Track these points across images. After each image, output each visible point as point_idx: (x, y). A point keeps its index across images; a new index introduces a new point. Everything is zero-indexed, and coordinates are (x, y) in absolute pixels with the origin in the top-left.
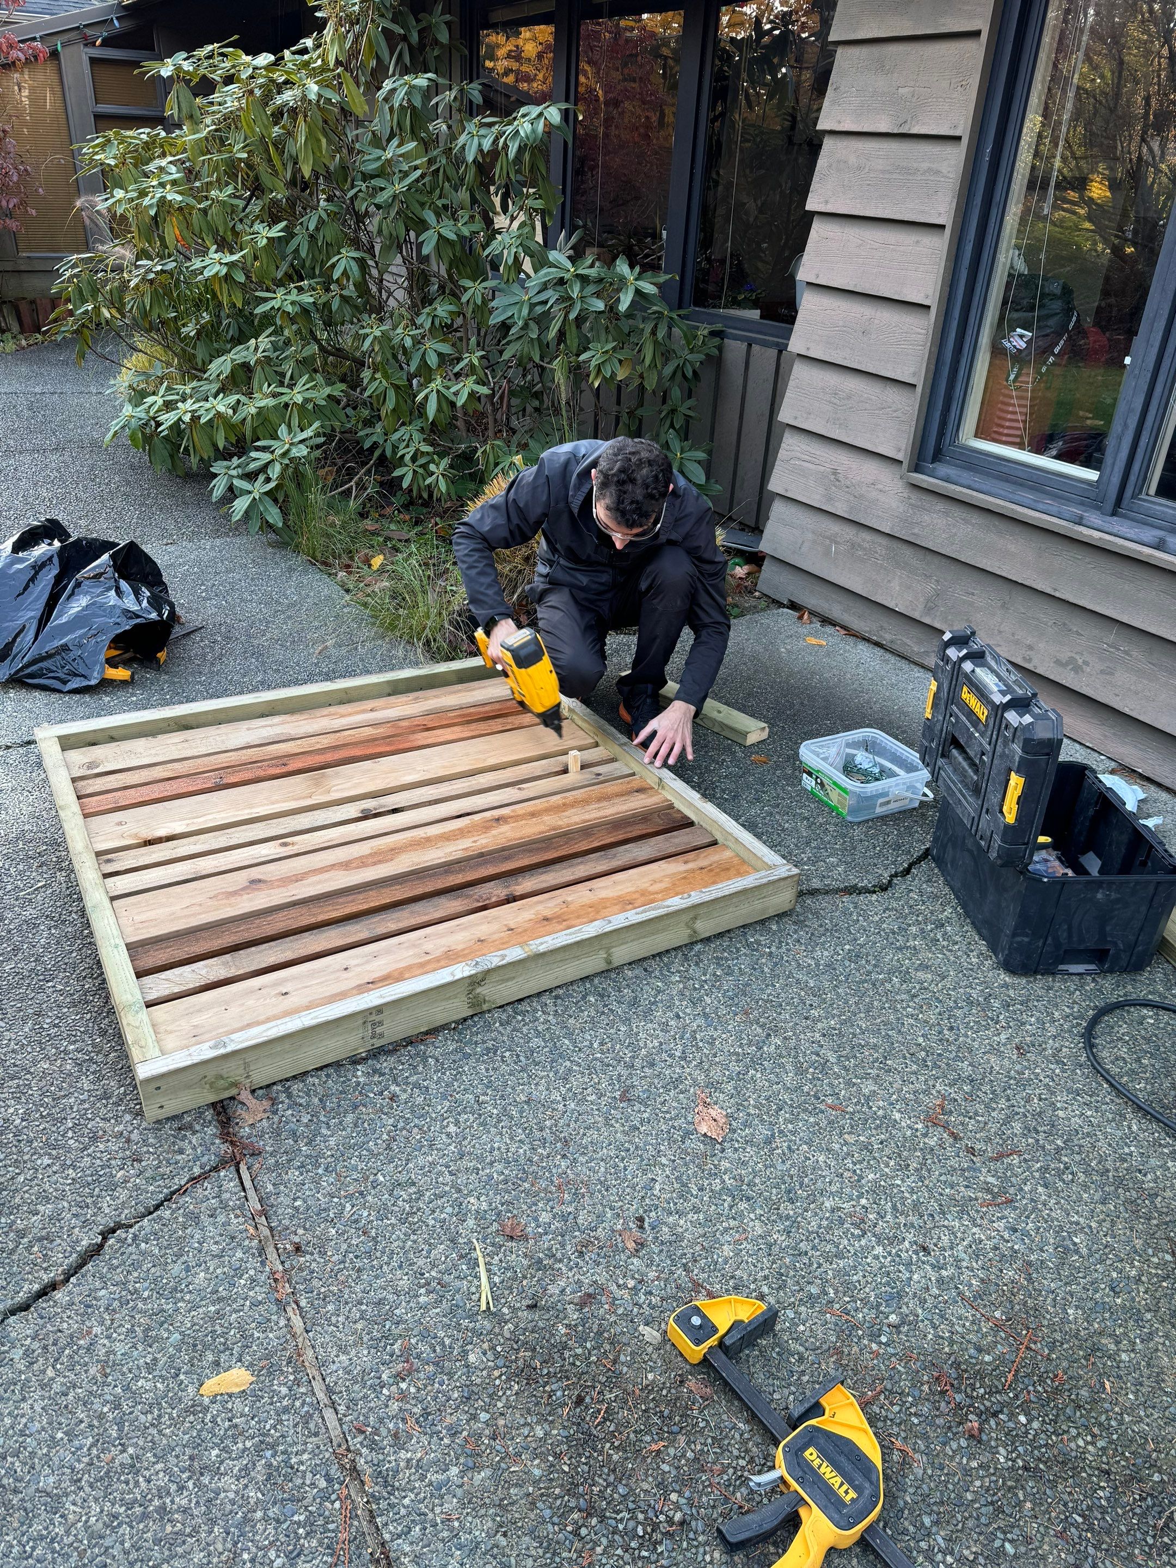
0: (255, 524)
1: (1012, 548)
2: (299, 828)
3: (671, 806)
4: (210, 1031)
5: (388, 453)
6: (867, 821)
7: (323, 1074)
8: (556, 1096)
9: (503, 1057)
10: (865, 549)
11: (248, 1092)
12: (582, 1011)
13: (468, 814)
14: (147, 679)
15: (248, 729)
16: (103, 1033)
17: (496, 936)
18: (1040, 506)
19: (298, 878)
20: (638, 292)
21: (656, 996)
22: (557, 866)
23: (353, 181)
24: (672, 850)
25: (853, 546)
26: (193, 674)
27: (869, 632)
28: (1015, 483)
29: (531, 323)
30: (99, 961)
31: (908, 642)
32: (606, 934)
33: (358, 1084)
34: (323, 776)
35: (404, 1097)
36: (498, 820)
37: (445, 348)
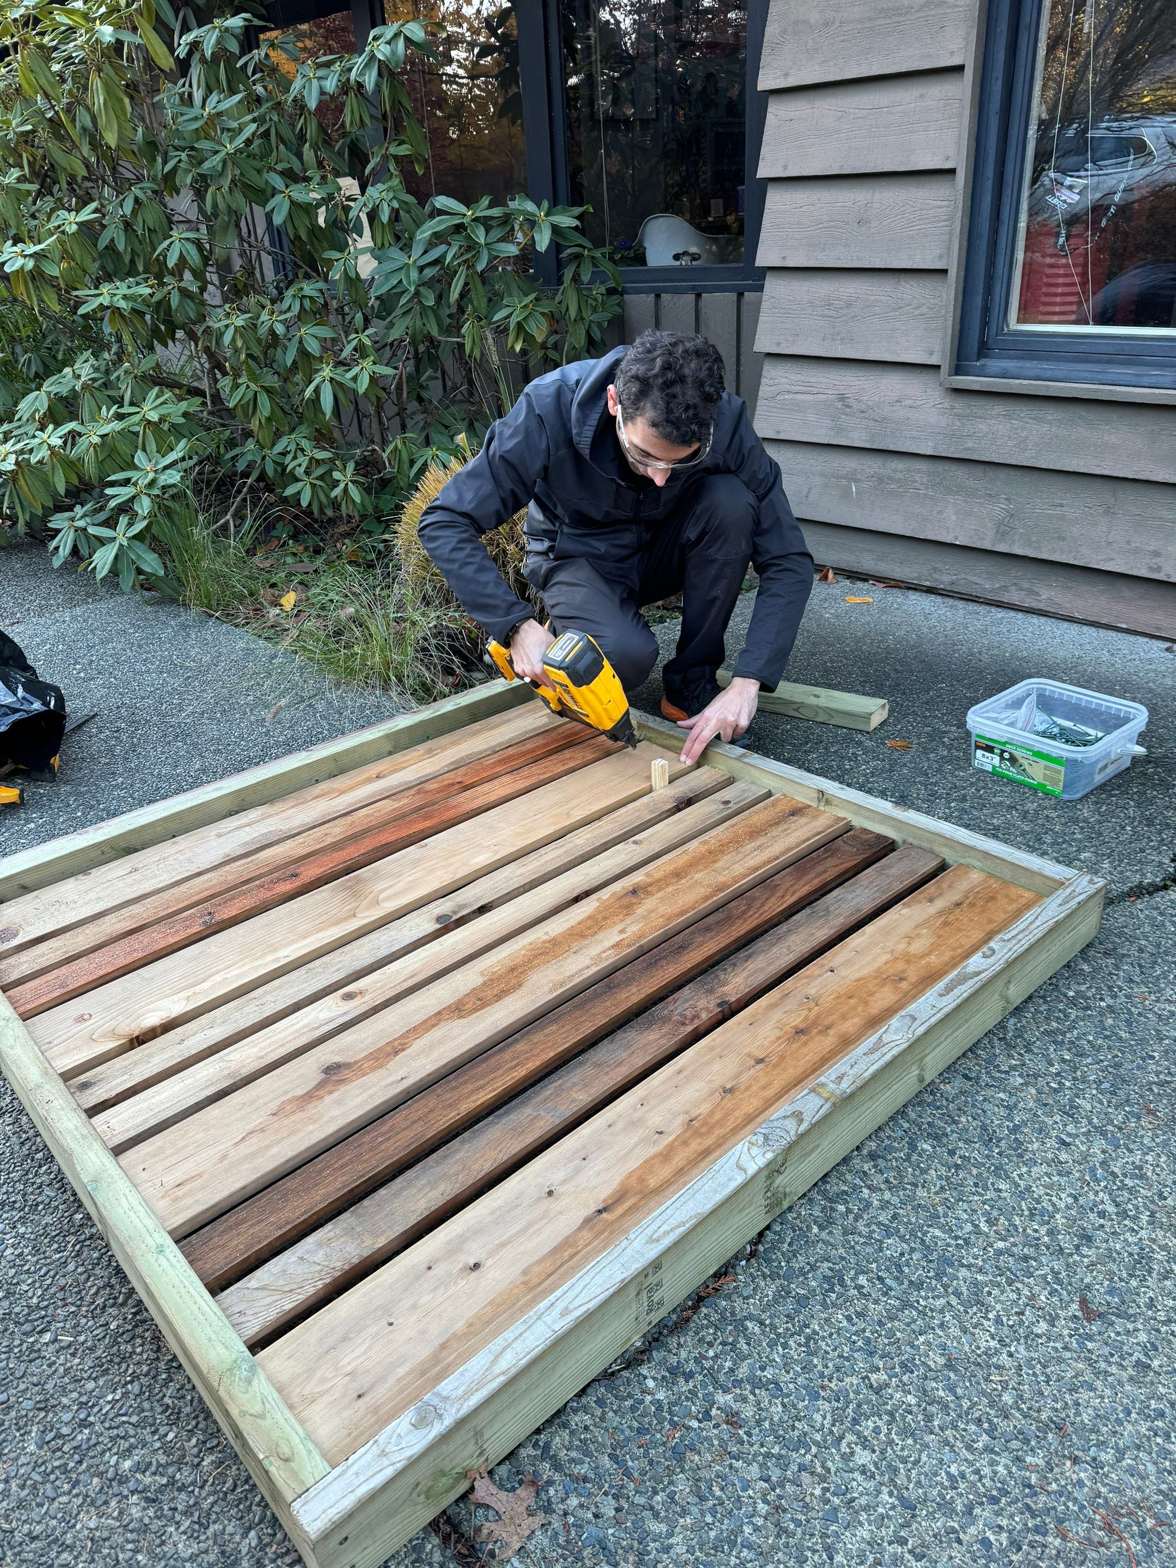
0: (127, 580)
1: (1112, 439)
2: (359, 965)
3: (849, 828)
4: (382, 1379)
5: (270, 471)
6: (1086, 796)
7: (590, 1400)
8: (985, 1342)
9: (859, 1288)
10: (898, 481)
11: (487, 1481)
12: (924, 1172)
13: (587, 894)
14: (42, 796)
15: (219, 836)
16: (174, 1418)
17: (744, 1078)
18: (1146, 381)
19: (396, 1048)
20: (556, 229)
21: (1010, 1118)
22: (760, 944)
23: (166, 154)
24: (898, 887)
25: (881, 480)
26: (102, 777)
27: (919, 578)
28: (1099, 362)
29: (421, 289)
30: (119, 1271)
31: (975, 579)
32: (919, 1039)
33: (659, 1405)
34: (358, 881)
35: (748, 1412)
36: (634, 892)
37: (324, 332)
